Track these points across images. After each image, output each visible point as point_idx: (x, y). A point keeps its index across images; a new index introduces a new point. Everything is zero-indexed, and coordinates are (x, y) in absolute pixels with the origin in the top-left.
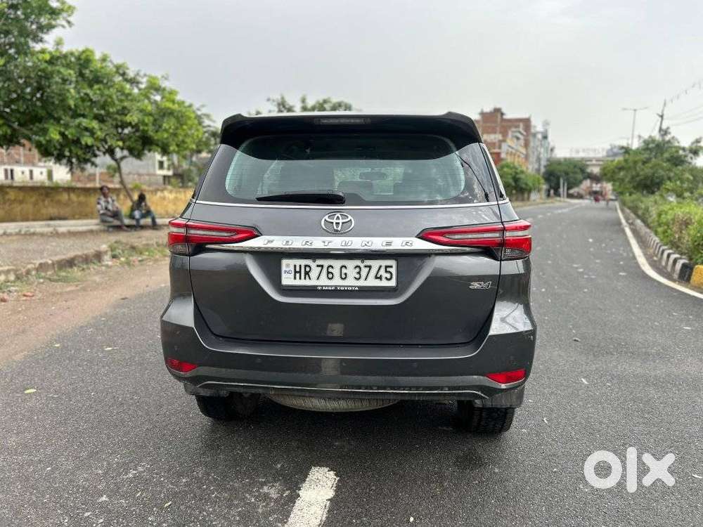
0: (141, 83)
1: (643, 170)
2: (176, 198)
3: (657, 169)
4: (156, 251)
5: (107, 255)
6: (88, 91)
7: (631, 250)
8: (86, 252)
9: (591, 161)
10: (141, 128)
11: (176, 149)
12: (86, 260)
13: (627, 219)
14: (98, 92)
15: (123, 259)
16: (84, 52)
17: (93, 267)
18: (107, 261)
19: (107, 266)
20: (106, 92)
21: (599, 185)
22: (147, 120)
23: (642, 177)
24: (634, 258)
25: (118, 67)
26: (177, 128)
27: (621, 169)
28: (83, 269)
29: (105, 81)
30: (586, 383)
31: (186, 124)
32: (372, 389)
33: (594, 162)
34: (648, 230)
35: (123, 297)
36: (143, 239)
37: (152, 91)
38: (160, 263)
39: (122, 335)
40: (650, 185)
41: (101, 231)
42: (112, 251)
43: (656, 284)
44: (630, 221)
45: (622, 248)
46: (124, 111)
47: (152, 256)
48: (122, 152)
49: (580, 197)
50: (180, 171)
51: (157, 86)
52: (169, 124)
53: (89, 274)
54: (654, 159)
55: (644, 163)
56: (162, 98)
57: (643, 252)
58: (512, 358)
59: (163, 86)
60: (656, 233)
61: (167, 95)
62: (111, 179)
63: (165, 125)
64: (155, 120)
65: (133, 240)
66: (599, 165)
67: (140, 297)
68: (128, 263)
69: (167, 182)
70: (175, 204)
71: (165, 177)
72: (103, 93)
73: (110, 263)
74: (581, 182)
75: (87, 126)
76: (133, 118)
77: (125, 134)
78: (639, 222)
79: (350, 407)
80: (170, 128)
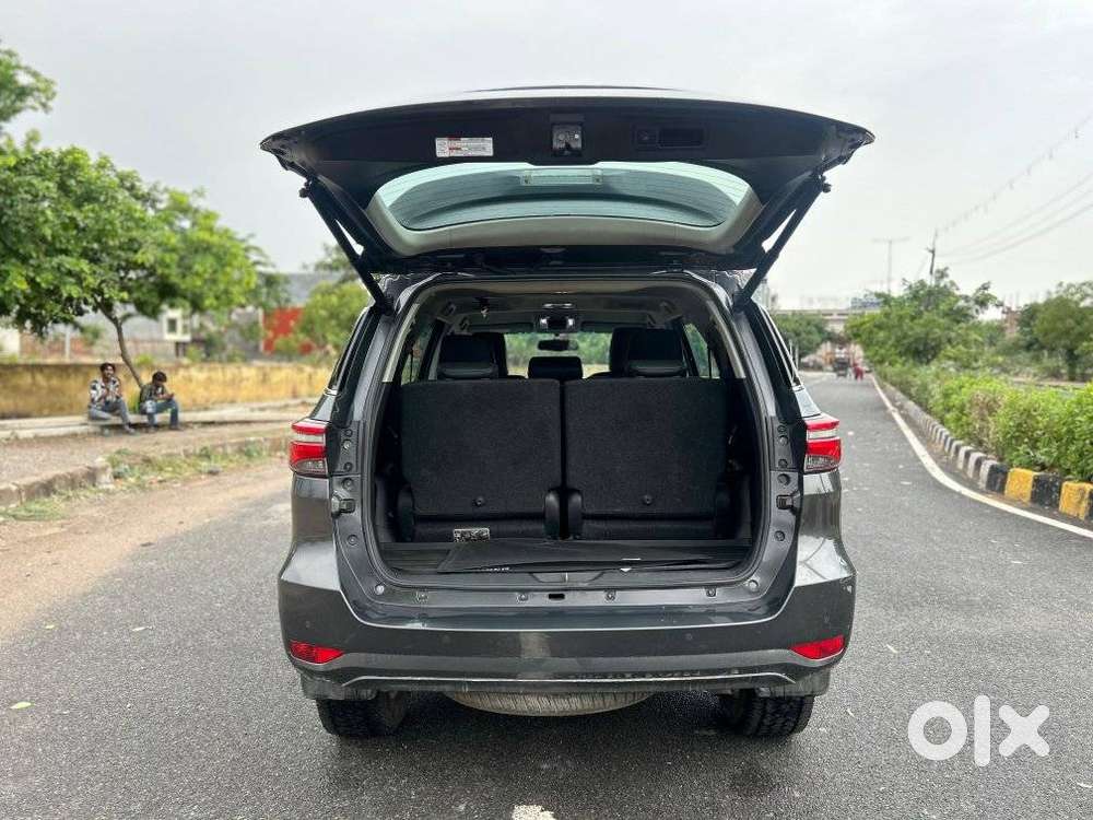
0: (161, 201)
1: (912, 329)
2: (209, 379)
3: (932, 328)
4: (185, 466)
5: (106, 474)
6: (75, 213)
7: (910, 447)
8: (71, 470)
9: (831, 315)
10: (159, 271)
11: (215, 303)
12: (73, 482)
13: (893, 401)
14: (91, 215)
15: (132, 480)
16: (69, 153)
17: (85, 495)
18: (107, 483)
19: (107, 492)
20: (105, 215)
21: (844, 350)
22: (168, 258)
23: (912, 339)
24: (917, 459)
25: (122, 178)
26: (215, 272)
27: (880, 327)
28: (68, 498)
29: (102, 198)
30: (895, 651)
31: (230, 265)
32: (623, 677)
33: (835, 317)
34: (927, 417)
35: (145, 542)
36: (164, 445)
37: (177, 213)
38: (193, 484)
39: (155, 606)
40: (922, 351)
41: (90, 434)
42: (113, 467)
43: (956, 497)
44: (898, 403)
45: (896, 445)
46: (132, 245)
47: (180, 474)
48: (125, 309)
49: (819, 368)
50: (203, 335)
51: (184, 206)
52: (203, 265)
53: (79, 505)
54: (926, 313)
55: (913, 318)
56: (194, 224)
57: (927, 449)
58: (826, 620)
59: (195, 205)
60: (943, 422)
61: (202, 221)
62: (87, 349)
63: (197, 268)
64: (182, 258)
65: (145, 449)
66: (844, 320)
67: (171, 541)
68: (142, 487)
69: (181, 352)
70: (206, 389)
71: (178, 344)
72: (99, 217)
73: (111, 487)
74: (818, 345)
75: (72, 269)
76: (147, 256)
77: (130, 279)
78: (910, 404)
79: (586, 707)
80: (205, 271)
